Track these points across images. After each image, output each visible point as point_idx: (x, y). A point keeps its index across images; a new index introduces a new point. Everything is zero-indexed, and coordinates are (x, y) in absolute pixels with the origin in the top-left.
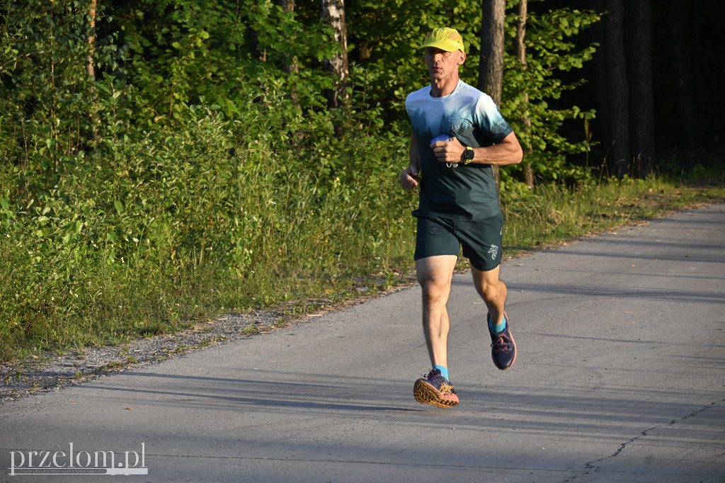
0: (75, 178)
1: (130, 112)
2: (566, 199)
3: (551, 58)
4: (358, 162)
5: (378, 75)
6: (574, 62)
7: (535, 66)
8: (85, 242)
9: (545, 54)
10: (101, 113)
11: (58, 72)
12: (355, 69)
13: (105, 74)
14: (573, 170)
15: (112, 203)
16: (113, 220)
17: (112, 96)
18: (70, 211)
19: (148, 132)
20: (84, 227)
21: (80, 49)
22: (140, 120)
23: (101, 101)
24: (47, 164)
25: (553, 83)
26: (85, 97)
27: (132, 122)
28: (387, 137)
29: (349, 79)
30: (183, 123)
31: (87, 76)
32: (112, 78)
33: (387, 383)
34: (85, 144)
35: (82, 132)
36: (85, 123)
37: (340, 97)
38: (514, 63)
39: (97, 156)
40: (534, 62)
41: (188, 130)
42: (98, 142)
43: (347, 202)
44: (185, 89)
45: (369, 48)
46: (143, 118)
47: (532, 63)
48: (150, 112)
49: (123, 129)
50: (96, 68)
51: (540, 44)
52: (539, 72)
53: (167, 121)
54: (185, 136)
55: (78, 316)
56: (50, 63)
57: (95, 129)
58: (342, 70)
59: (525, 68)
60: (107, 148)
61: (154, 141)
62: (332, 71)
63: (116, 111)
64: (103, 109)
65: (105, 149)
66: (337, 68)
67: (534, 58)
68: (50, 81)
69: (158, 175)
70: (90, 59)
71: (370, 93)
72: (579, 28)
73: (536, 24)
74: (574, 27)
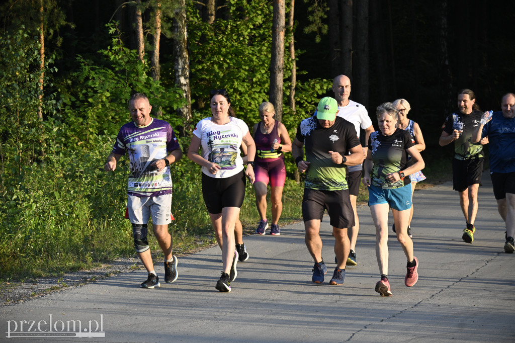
0: (31, 178)
1: (63, 140)
4: (197, 169)
7: (301, 112)
8: (38, 216)
9: (306, 105)
10: (46, 140)
11: (21, 116)
12: (196, 114)
13: (49, 117)
15: (53, 193)
16: (54, 203)
17: (53, 130)
18: (28, 197)
19: (74, 151)
20: (37, 207)
21: (34, 102)
22: (70, 144)
23: (46, 133)
24: (15, 170)
26: (37, 130)
27: (65, 145)
29: (192, 120)
30: (94, 146)
31: (38, 119)
32: (53, 119)
33: (215, 298)
34: (37, 158)
35: (36, 151)
36: (37, 146)
37: (186, 131)
38: (288, 110)
39: (44, 165)
40: (300, 109)
41: (98, 150)
42: (44, 157)
43: (191, 192)
44: (96, 126)
45: (204, 102)
46: (71, 143)
47: (299, 110)
48: (75, 139)
49: (60, 149)
50: (43, 114)
51: (303, 99)
52: (303, 115)
53: (85, 144)
54: (96, 154)
55: (33, 259)
56: (17, 111)
57: (43, 149)
58: (188, 114)
59: (295, 113)
60: (50, 160)
61: (78, 157)
62: (182, 115)
63: (55, 139)
64: (47, 137)
65: (48, 161)
66: (185, 113)
67: (300, 107)
68: (16, 121)
69: (80, 176)
70: (40, 109)
72: (327, 90)
73: (301, 88)
74: (323, 89)
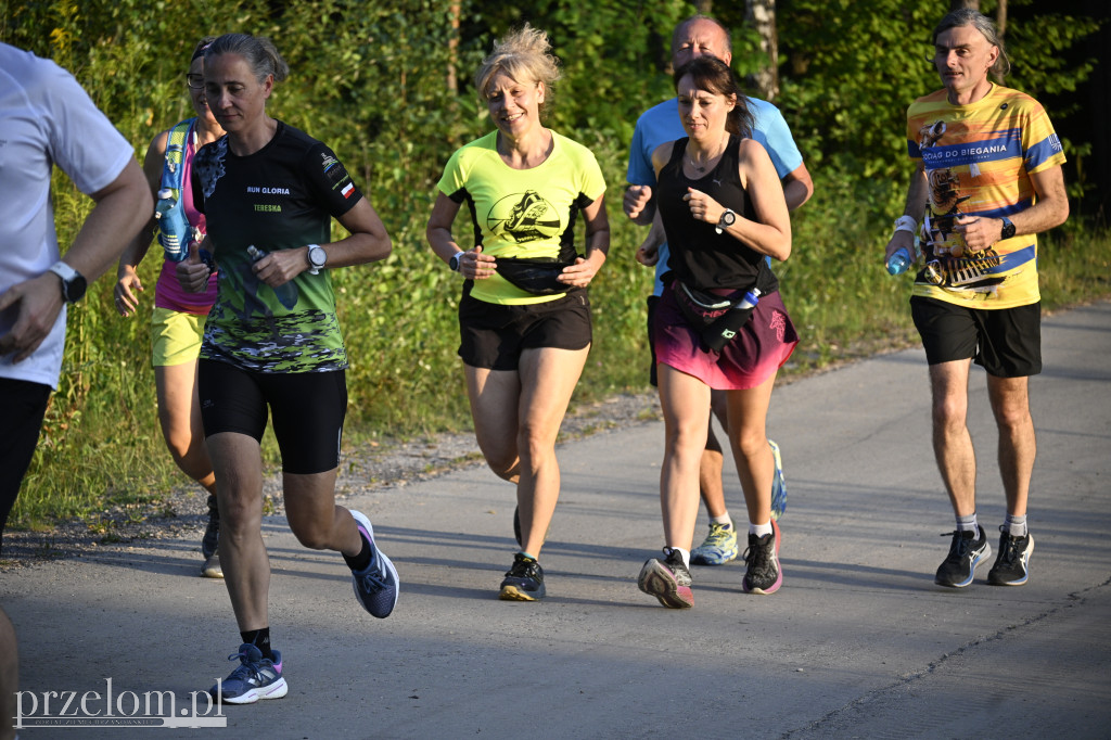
3: (1036, 77)
5: (815, 94)
6: (1065, 83)
8: (441, 301)
9: (1028, 72)
11: (411, 84)
12: (787, 86)
13: (469, 88)
17: (477, 115)
18: (421, 260)
20: (439, 281)
21: (438, 56)
23: (464, 123)
24: (395, 201)
26: (443, 116)
28: (825, 174)
29: (779, 100)
31: (446, 90)
33: (820, 486)
36: (443, 149)
40: (1015, 81)
44: (572, 108)
45: (805, 61)
50: (458, 80)
51: (1022, 59)
55: (429, 394)
56: (400, 73)
58: (770, 87)
64: (466, 131)
66: (763, 84)
67: (1014, 77)
68: (400, 95)
70: (452, 69)
71: (805, 117)
72: (1073, 40)
73: (1017, 34)
74: (1066, 38)
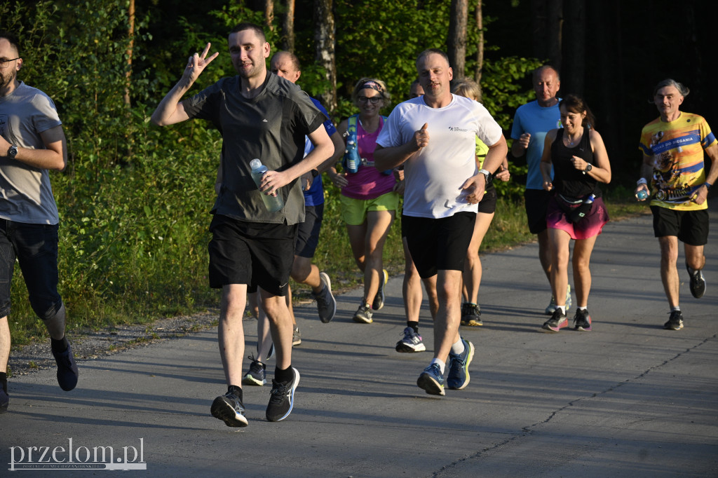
0: (112, 186)
1: (158, 134)
2: (512, 211)
3: (502, 97)
6: (521, 101)
7: (489, 103)
8: (120, 240)
9: (497, 94)
10: (135, 135)
11: (100, 100)
12: (342, 102)
13: (138, 103)
14: (518, 189)
15: (142, 208)
16: (143, 222)
17: (143, 121)
18: (107, 213)
19: (172, 150)
21: (119, 82)
22: (167, 141)
23: (135, 125)
24: (91, 175)
25: (503, 117)
26: (122, 121)
27: (161, 142)
29: (338, 111)
30: (201, 144)
31: (124, 104)
32: (144, 106)
34: (121, 159)
35: (119, 150)
36: (122, 142)
39: (131, 169)
40: (488, 99)
41: (205, 149)
42: (132, 158)
46: (169, 139)
47: (486, 100)
48: (174, 134)
49: (152, 148)
50: (131, 98)
51: (493, 85)
52: (492, 107)
53: (188, 141)
54: (203, 154)
55: (112, 299)
56: (94, 93)
57: (129, 147)
58: (331, 103)
60: (140, 163)
61: (178, 158)
63: (147, 132)
64: (136, 131)
65: (137, 163)
66: (327, 101)
67: (488, 97)
68: (94, 107)
69: (180, 185)
70: (127, 91)
72: (525, 73)
73: (490, 69)
74: (521, 72)
